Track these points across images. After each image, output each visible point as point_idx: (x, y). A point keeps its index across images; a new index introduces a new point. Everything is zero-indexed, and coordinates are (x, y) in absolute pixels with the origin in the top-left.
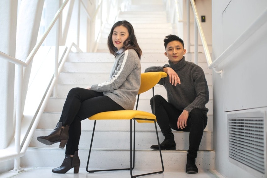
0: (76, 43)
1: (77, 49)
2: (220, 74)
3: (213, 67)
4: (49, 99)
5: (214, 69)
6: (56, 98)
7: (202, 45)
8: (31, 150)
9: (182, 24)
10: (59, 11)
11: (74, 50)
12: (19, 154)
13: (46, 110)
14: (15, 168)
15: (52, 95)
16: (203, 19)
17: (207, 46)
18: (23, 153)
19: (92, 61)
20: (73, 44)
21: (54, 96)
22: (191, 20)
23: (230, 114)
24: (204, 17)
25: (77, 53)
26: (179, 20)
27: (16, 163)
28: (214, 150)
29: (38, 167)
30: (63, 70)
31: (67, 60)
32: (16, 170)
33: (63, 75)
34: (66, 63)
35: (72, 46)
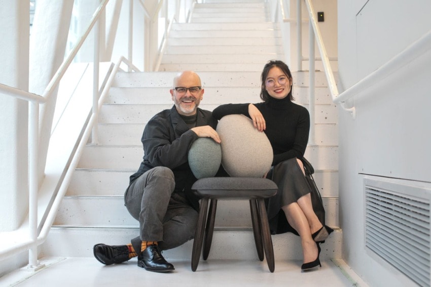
0: (127, 57)
1: (129, 66)
2: (352, 112)
3: (340, 102)
4: (84, 147)
5: (342, 105)
6: (96, 146)
7: (320, 60)
8: (56, 231)
9: (288, 24)
10: (98, 9)
11: (124, 67)
12: (36, 241)
13: (80, 166)
14: (30, 263)
15: (89, 141)
16: (321, 17)
17: (328, 61)
18: (42, 239)
19: (152, 86)
20: (123, 59)
21: (93, 142)
22: (303, 19)
23: (368, 180)
24: (322, 13)
25: (129, 72)
26: (284, 18)
27: (32, 256)
28: (341, 228)
29: (68, 258)
30: (107, 101)
31: (113, 84)
32: (31, 267)
33: (107, 109)
34: (112, 89)
35: (121, 62)
